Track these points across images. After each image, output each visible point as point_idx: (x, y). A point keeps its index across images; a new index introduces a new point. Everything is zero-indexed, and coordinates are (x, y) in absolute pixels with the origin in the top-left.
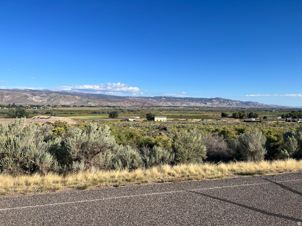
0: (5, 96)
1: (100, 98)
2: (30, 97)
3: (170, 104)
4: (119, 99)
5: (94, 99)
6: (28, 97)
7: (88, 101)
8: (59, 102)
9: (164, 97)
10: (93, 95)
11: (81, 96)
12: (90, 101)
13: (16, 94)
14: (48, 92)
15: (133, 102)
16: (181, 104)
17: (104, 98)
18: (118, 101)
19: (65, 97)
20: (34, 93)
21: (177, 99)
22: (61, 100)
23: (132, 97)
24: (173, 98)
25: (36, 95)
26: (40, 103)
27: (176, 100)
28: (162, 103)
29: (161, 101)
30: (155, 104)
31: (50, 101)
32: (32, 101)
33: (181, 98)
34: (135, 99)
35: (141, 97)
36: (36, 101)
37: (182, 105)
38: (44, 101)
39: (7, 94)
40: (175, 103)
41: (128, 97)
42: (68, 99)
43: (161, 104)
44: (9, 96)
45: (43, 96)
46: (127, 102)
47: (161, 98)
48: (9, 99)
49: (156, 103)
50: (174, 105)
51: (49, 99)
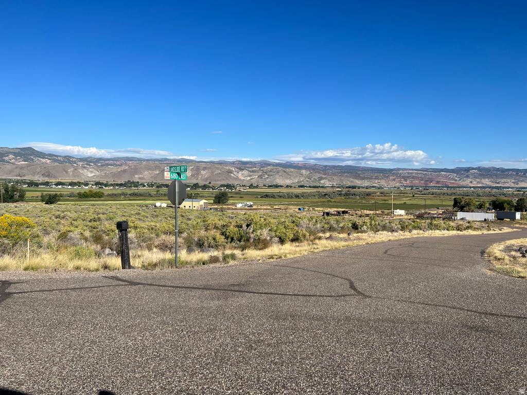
0: (202, 172)
1: (344, 173)
2: (235, 173)
3: (487, 182)
4: (379, 174)
5: (334, 174)
6: (231, 173)
7: (321, 178)
8: (275, 179)
9: (479, 169)
10: (334, 167)
11: (314, 169)
12: (325, 178)
13: (217, 168)
14: (264, 164)
15: (405, 178)
16: (514, 183)
17: (352, 173)
18: (377, 178)
19: (285, 172)
20: (242, 166)
21: (506, 173)
22: (277, 176)
23: (407, 169)
24: (498, 170)
25: (243, 170)
26: (247, 181)
27: (505, 175)
28: (470, 180)
29: (467, 177)
30: (453, 183)
31: (262, 178)
32: (237, 179)
33: (517, 171)
34: (411, 173)
35: (426, 170)
36: (242, 178)
37: (517, 184)
38: (253, 179)
39: (205, 169)
40: (499, 180)
41: (399, 169)
42: (289, 175)
43: (467, 182)
44: (206, 171)
45: (253, 171)
46: (394, 180)
47: (468, 171)
48: (206, 177)
49: (456, 180)
50: (498, 185)
51: (261, 175)
